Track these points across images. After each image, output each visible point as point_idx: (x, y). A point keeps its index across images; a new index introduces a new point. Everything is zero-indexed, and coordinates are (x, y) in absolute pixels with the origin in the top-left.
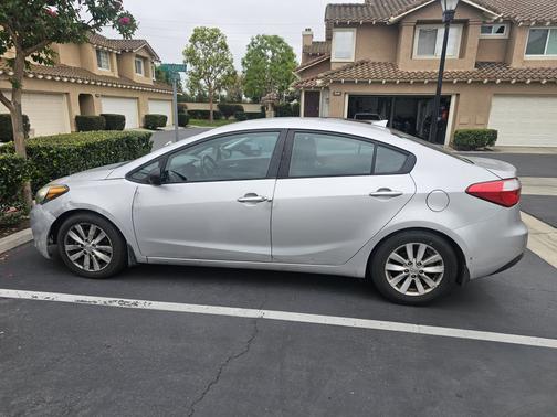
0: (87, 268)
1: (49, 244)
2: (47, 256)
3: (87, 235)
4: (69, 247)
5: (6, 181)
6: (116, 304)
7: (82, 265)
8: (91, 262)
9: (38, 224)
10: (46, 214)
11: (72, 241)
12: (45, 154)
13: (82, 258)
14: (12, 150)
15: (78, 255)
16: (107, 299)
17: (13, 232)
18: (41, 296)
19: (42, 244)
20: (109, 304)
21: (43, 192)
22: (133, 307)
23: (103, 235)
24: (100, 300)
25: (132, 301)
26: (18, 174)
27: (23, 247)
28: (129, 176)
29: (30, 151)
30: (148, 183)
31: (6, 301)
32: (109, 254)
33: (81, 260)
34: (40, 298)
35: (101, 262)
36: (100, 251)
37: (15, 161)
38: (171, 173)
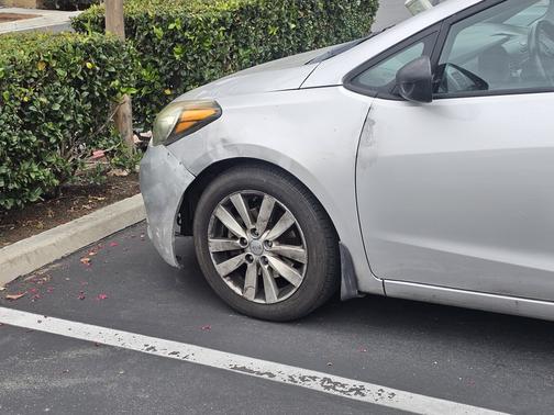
0: (250, 295)
1: (176, 234)
2: (173, 262)
3: (254, 220)
4: (216, 244)
5: (91, 92)
6: (316, 386)
7: (241, 285)
8: (260, 279)
9: (158, 189)
10: (174, 168)
11: (222, 231)
12: (159, 32)
13: (242, 270)
14: (100, 25)
15: (233, 264)
16: (297, 372)
17: (101, 205)
18: (164, 347)
19: (165, 235)
20: (300, 383)
21: (168, 118)
22: (353, 396)
23: (288, 220)
24: (282, 372)
25: (351, 383)
26: (112, 76)
27: (121, 238)
28: (353, 81)
29: (131, 27)
30: (397, 96)
31: (98, 352)
32: (298, 266)
33: (239, 275)
34: (160, 353)
35: (282, 283)
36: (281, 257)
37: (108, 49)
38: (449, 71)
